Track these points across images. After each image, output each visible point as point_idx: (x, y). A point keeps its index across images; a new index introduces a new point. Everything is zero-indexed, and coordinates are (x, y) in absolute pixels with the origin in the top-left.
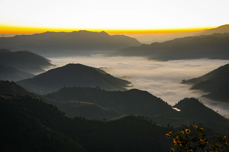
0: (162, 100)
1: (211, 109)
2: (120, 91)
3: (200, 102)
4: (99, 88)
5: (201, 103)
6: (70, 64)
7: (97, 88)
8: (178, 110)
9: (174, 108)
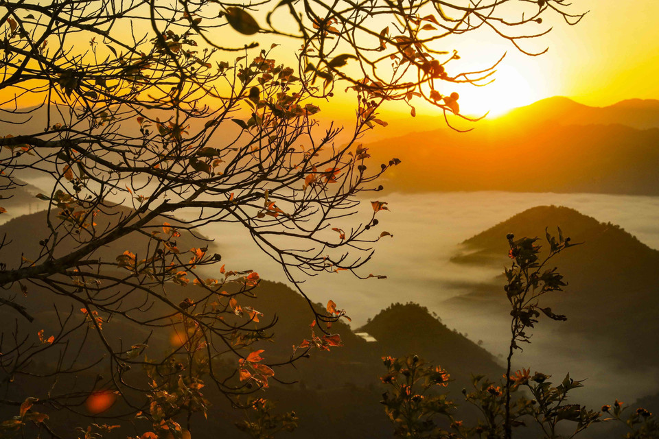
3: (433, 315)
5: (436, 318)
8: (370, 339)
9: (360, 334)
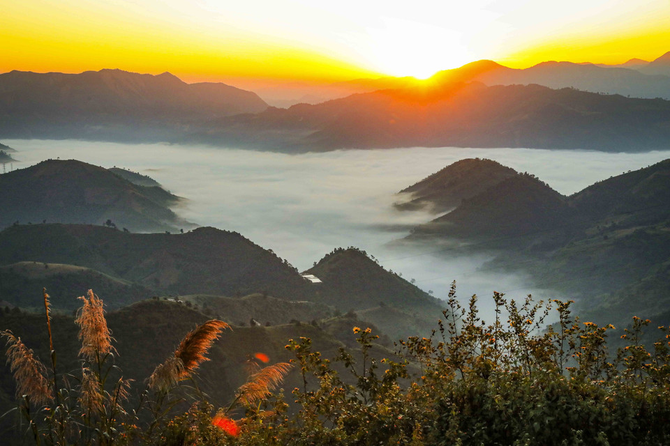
0: (275, 255)
1: (398, 275)
2: (169, 233)
3: (371, 258)
4: (111, 227)
5: (374, 260)
6: (50, 161)
7: (106, 226)
8: (316, 280)
9: (306, 276)
